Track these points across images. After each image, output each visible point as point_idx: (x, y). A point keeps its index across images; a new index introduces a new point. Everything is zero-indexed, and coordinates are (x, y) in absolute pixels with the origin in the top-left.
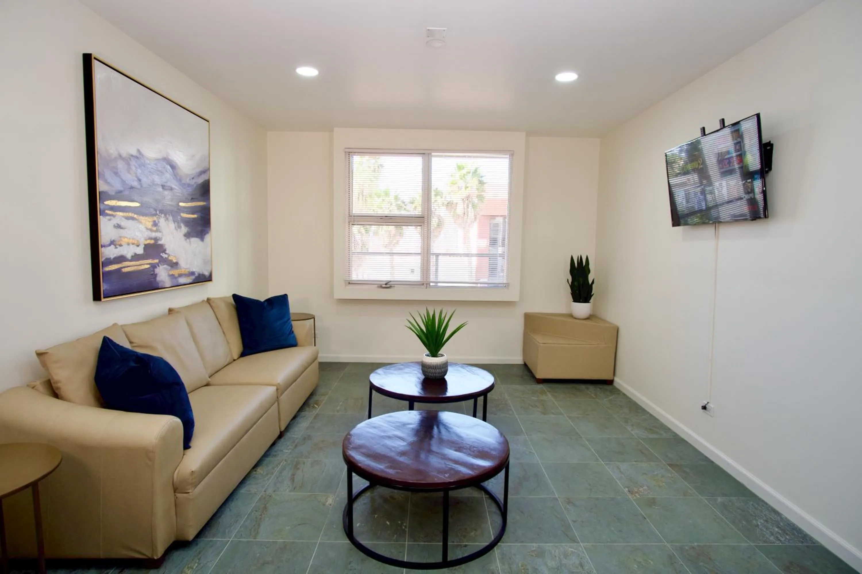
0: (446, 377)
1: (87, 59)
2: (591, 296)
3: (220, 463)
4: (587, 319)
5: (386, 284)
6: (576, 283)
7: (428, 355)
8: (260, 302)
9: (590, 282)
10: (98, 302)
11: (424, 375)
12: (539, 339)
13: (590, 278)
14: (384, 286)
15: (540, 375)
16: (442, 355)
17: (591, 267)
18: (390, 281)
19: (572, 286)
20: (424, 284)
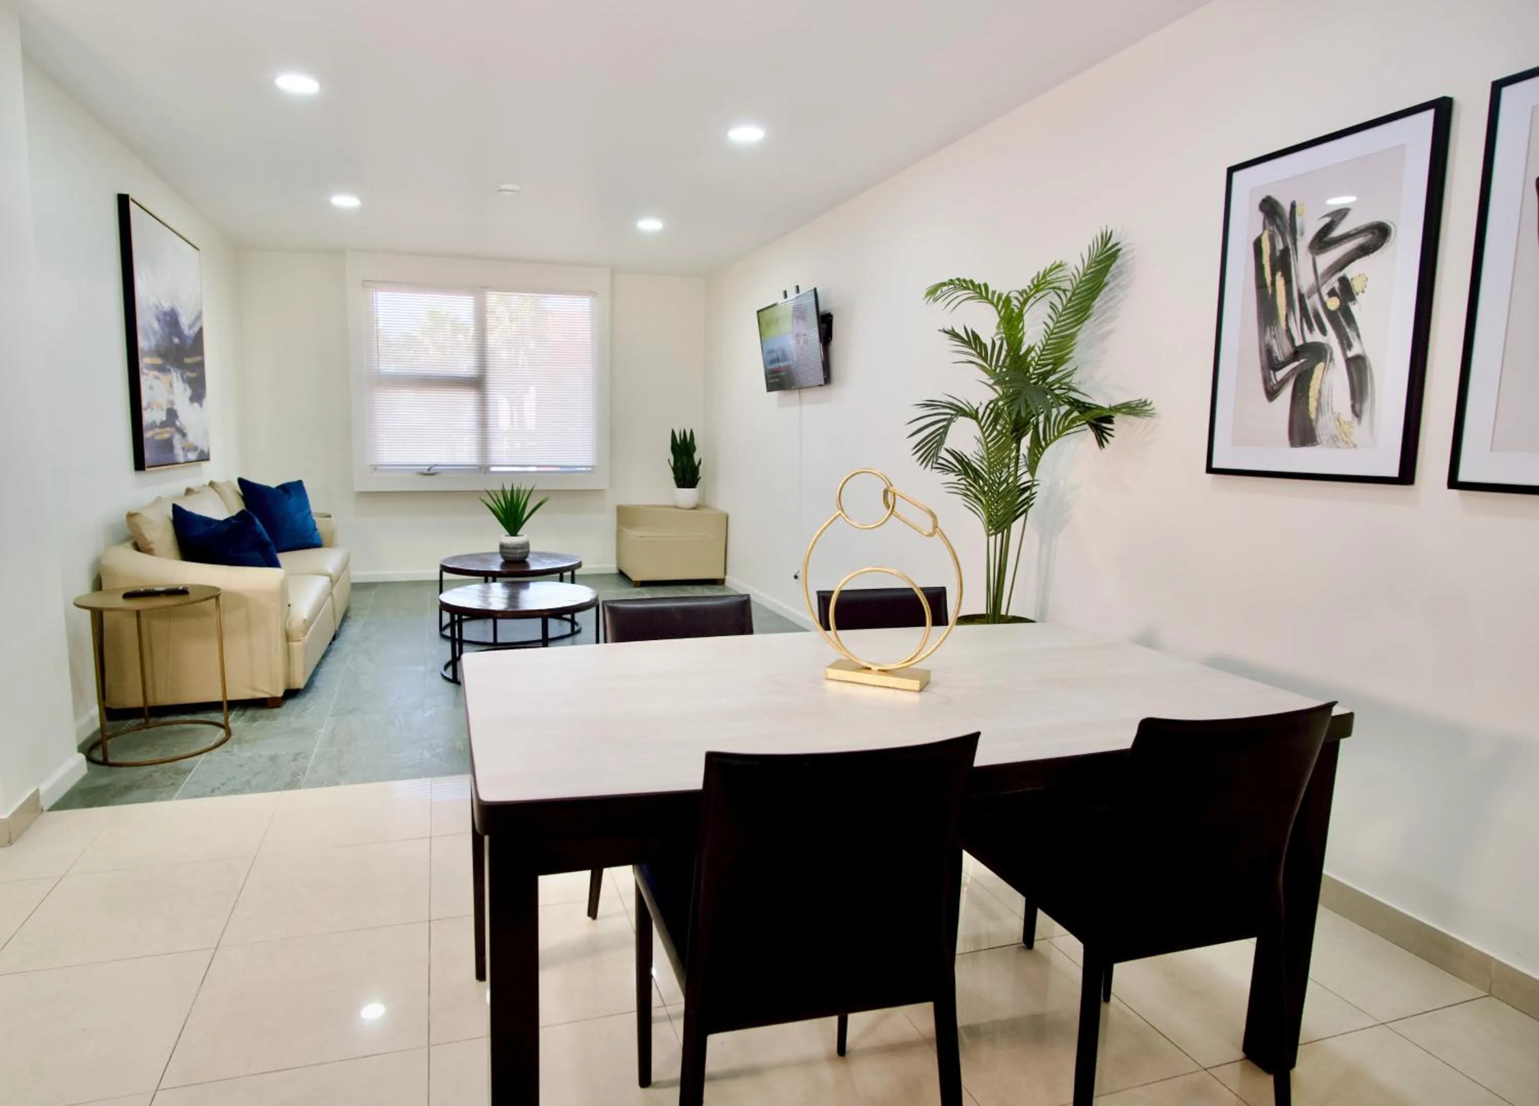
0: (528, 560)
1: (123, 202)
2: (698, 480)
3: (312, 628)
4: (694, 508)
5: (429, 470)
6: (679, 464)
7: (507, 536)
8: (272, 488)
9: (697, 462)
10: (141, 473)
11: (503, 557)
12: (632, 534)
13: (696, 457)
14: (426, 472)
15: (636, 577)
16: (522, 536)
17: (697, 443)
18: (436, 465)
19: (675, 469)
20: (483, 469)
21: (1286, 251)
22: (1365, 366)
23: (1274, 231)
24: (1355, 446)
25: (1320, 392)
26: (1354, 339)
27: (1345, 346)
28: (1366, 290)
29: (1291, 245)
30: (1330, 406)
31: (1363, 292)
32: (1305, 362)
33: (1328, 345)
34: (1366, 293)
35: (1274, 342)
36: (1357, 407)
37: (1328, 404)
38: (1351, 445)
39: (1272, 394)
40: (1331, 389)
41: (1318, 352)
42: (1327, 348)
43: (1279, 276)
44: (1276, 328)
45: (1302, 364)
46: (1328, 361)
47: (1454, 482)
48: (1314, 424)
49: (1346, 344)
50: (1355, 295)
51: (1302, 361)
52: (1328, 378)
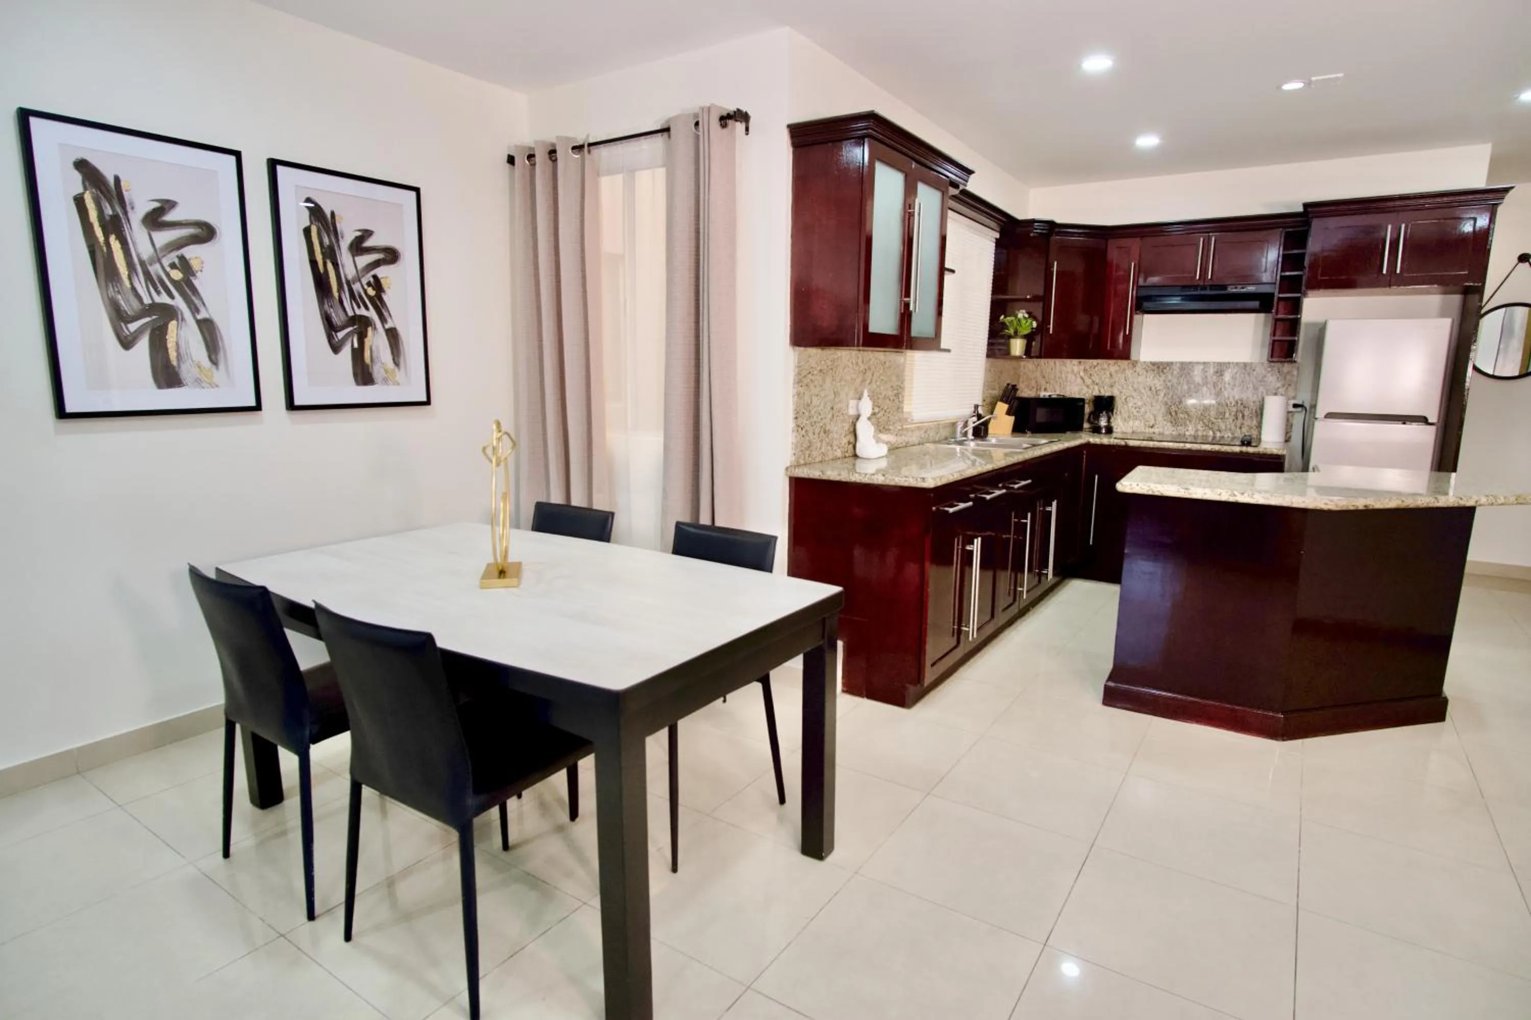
21: (115, 218)
22: (215, 328)
23: (97, 195)
24: (217, 386)
25: (177, 344)
26: (200, 306)
27: (194, 311)
28: (204, 270)
29: (123, 215)
30: (189, 355)
31: (201, 271)
32: (156, 319)
33: (178, 307)
34: (203, 272)
35: (119, 297)
36: (213, 357)
37: (187, 354)
38: (213, 385)
39: (127, 343)
40: (187, 343)
41: (169, 313)
42: (177, 309)
43: (112, 238)
44: (118, 285)
45: (153, 320)
46: (180, 321)
47: (291, 405)
48: (177, 369)
49: (195, 310)
50: (195, 272)
51: (154, 317)
52: (182, 333)
